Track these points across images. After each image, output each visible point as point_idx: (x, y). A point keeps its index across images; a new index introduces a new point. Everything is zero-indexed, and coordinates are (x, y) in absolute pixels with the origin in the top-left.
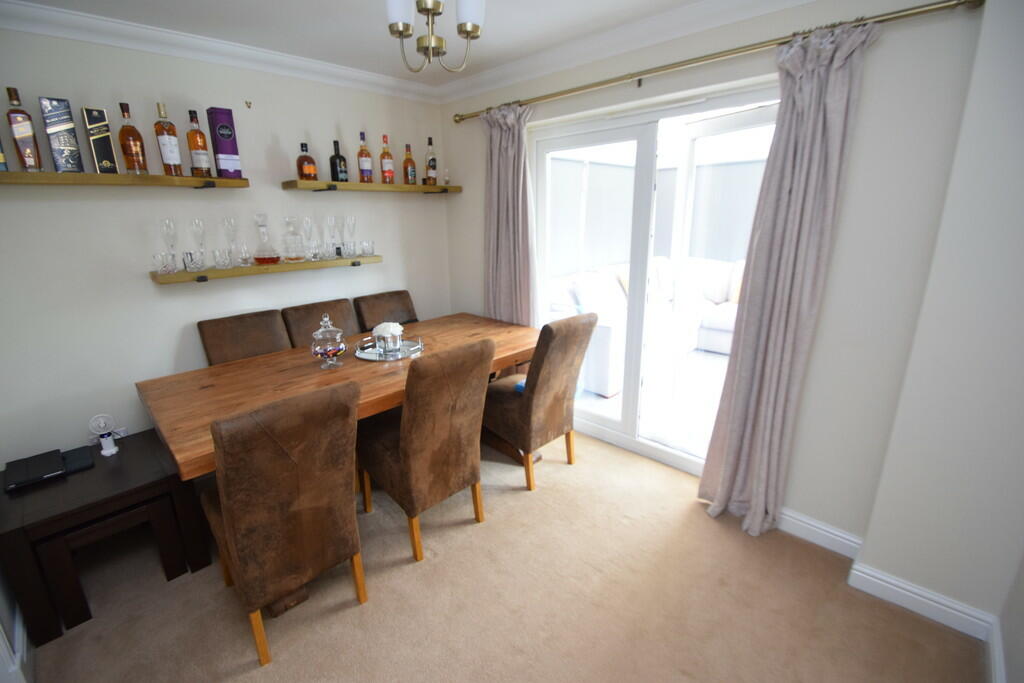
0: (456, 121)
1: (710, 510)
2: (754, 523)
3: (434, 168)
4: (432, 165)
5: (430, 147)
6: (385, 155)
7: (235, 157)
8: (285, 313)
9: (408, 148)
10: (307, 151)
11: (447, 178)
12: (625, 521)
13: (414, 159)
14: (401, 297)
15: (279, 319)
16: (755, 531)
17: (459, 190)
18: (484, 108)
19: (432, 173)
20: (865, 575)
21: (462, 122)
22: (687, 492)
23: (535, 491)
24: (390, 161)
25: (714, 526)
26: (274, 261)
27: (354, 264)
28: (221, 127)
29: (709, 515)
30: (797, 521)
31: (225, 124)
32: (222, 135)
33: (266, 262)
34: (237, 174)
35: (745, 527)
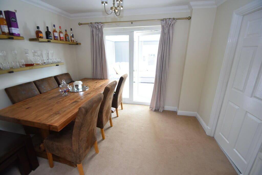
0: (79, 25)
1: (153, 110)
2: (161, 110)
3: (73, 37)
4: (73, 36)
5: (71, 31)
6: (60, 32)
7: (17, 29)
8: (35, 82)
9: (66, 31)
10: (39, 29)
11: (76, 40)
12: (140, 117)
13: (68, 34)
14: (67, 74)
15: (34, 84)
16: (161, 111)
17: (80, 44)
18: (90, 22)
19: (73, 39)
20: (180, 112)
21: (81, 25)
22: (148, 108)
23: (119, 116)
24: (62, 34)
25: (155, 113)
26: (32, 65)
27: (57, 65)
28: (12, 18)
29: (153, 111)
30: (167, 108)
31: (13, 17)
32: (13, 21)
33: (29, 65)
34: (19, 35)
35: (160, 111)
